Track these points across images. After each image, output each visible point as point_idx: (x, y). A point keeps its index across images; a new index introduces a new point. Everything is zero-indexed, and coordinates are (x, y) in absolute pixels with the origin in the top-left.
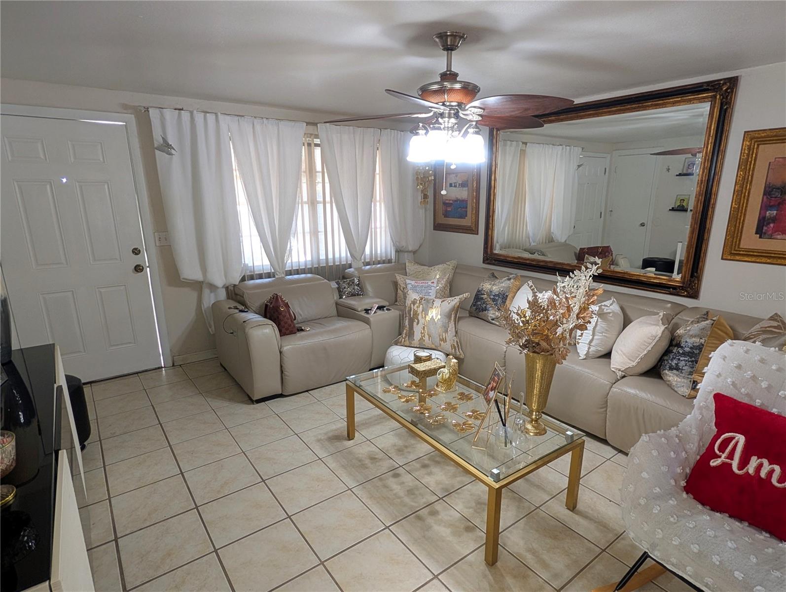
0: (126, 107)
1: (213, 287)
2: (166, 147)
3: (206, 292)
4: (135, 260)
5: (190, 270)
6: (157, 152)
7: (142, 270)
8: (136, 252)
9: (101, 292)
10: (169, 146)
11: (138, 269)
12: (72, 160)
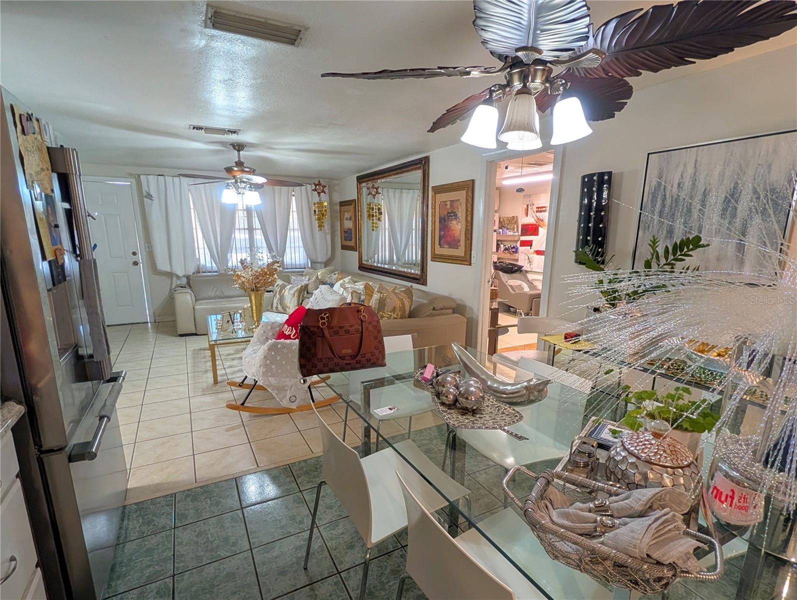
0: (130, 175)
1: (178, 277)
2: (149, 196)
3: (174, 279)
4: (134, 258)
5: (163, 265)
6: (145, 199)
7: (137, 264)
8: (134, 254)
9: (113, 276)
10: (151, 196)
11: (136, 263)
12: (101, 203)
